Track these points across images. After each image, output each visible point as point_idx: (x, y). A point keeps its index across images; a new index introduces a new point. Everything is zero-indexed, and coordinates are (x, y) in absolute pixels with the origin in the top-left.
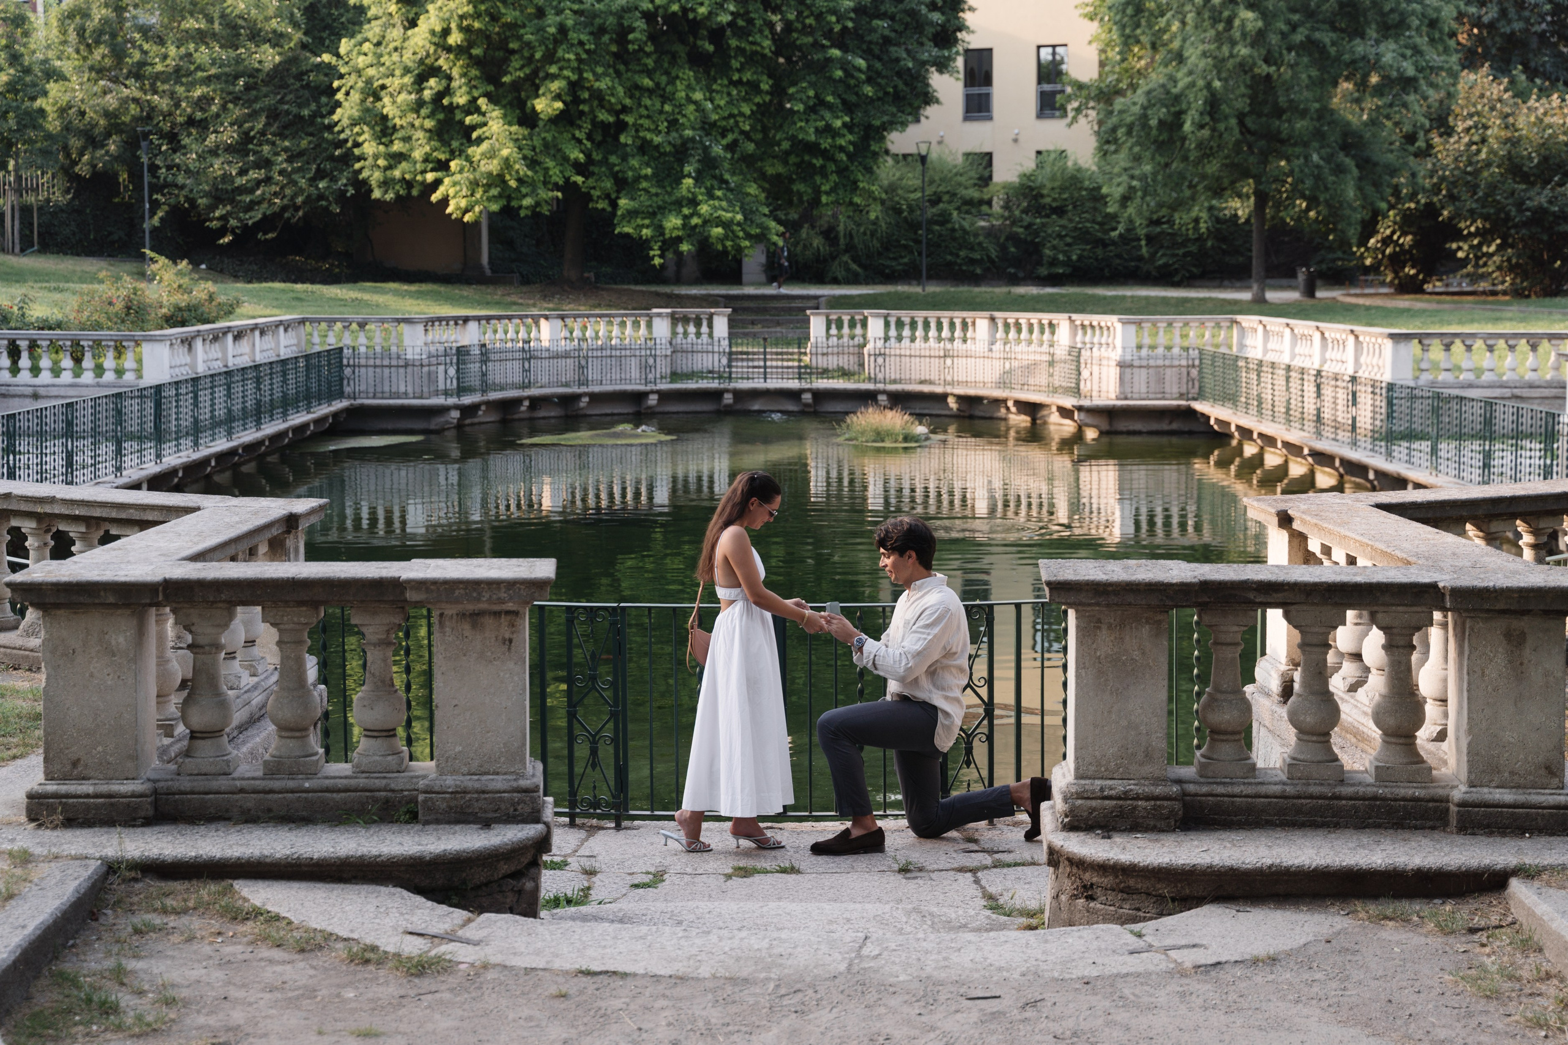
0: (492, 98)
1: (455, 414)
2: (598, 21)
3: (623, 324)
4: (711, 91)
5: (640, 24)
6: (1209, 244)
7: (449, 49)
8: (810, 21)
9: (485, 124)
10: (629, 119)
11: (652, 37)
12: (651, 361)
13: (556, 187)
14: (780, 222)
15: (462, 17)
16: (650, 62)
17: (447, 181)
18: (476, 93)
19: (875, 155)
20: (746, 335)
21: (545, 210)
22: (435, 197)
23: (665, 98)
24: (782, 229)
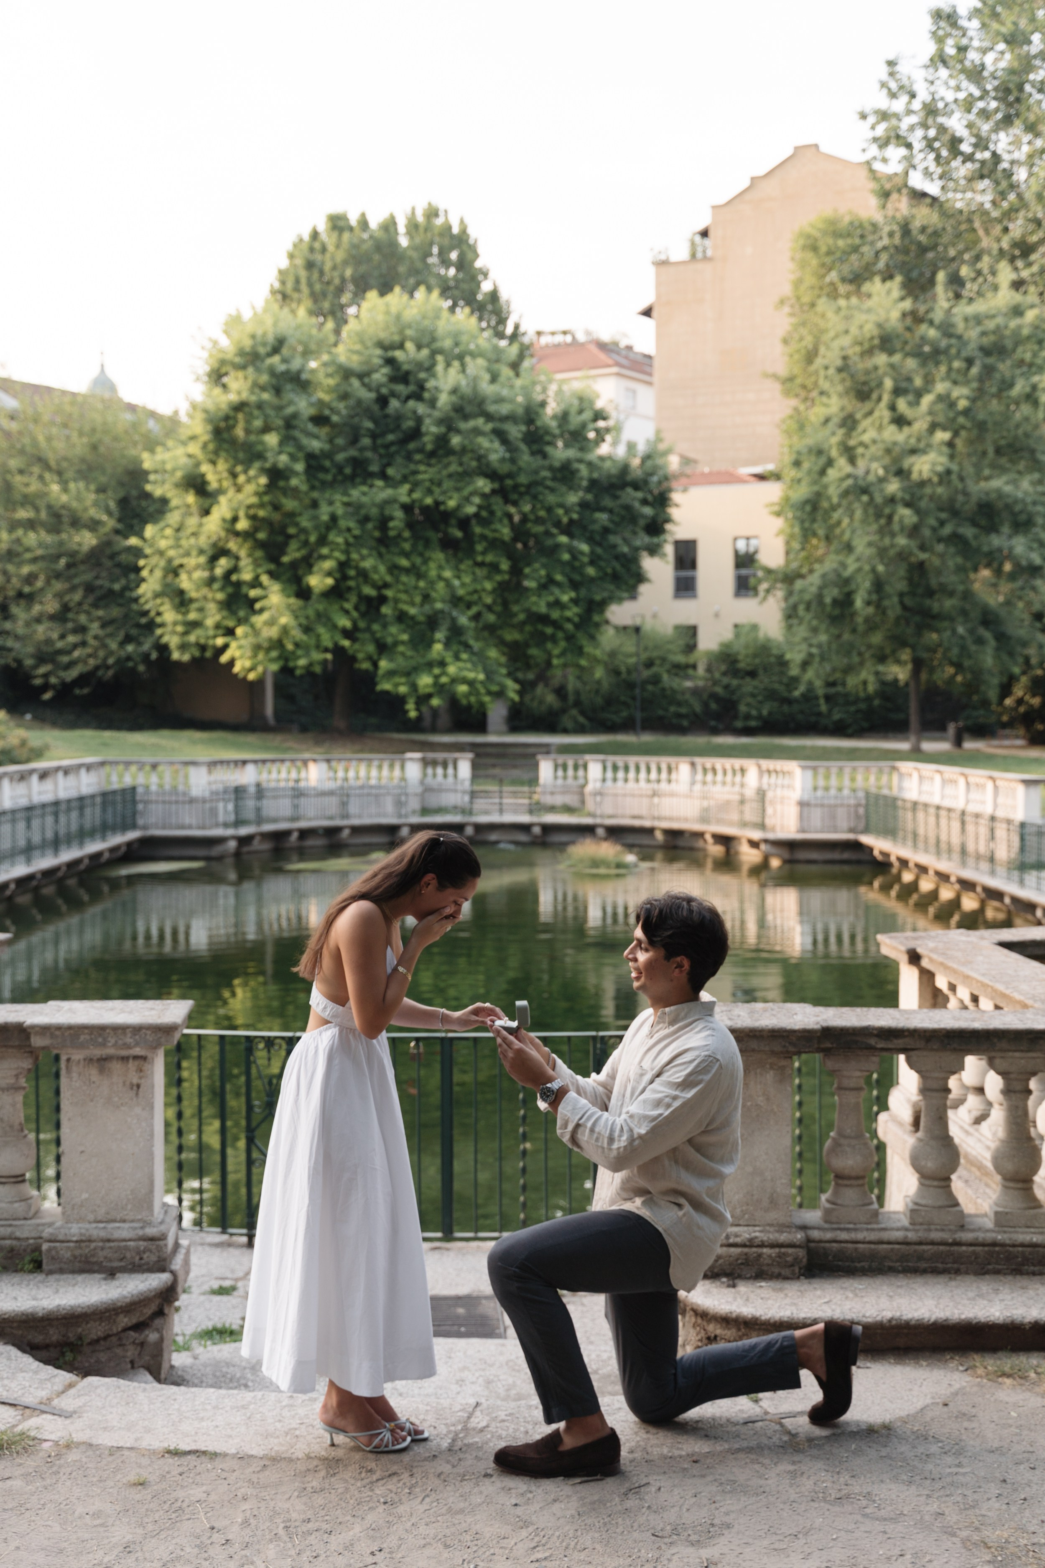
0: (272, 575)
1: (233, 844)
2: (363, 512)
3: (380, 767)
4: (459, 570)
5: (399, 514)
6: (876, 702)
7: (237, 534)
8: (542, 513)
9: (265, 597)
10: (389, 593)
11: (410, 525)
12: (403, 798)
13: (326, 650)
14: (516, 680)
15: (249, 507)
16: (407, 546)
17: (234, 645)
18: (260, 570)
19: (597, 625)
20: (487, 777)
21: (318, 669)
22: (224, 658)
23: (420, 576)
24: (517, 687)
